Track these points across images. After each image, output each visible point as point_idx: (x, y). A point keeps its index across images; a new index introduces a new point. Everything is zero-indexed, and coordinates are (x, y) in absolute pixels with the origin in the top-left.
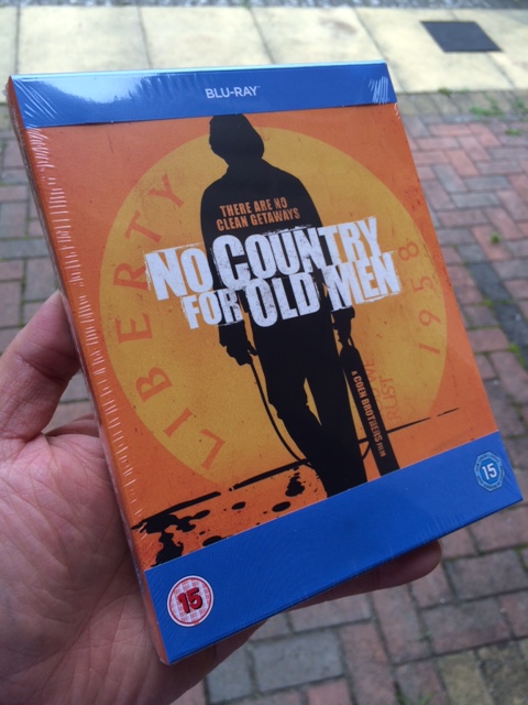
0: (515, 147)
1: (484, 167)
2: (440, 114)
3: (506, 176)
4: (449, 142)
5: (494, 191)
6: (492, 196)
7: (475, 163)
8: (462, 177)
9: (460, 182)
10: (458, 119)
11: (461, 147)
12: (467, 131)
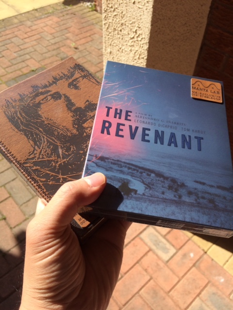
0: (66, 19)
1: (57, 29)
2: (36, 17)
3: (66, 29)
4: (42, 25)
5: (64, 35)
6: (63, 37)
7: (54, 28)
8: (51, 34)
9: (51, 36)
10: (43, 17)
11: (47, 25)
12: (48, 19)
